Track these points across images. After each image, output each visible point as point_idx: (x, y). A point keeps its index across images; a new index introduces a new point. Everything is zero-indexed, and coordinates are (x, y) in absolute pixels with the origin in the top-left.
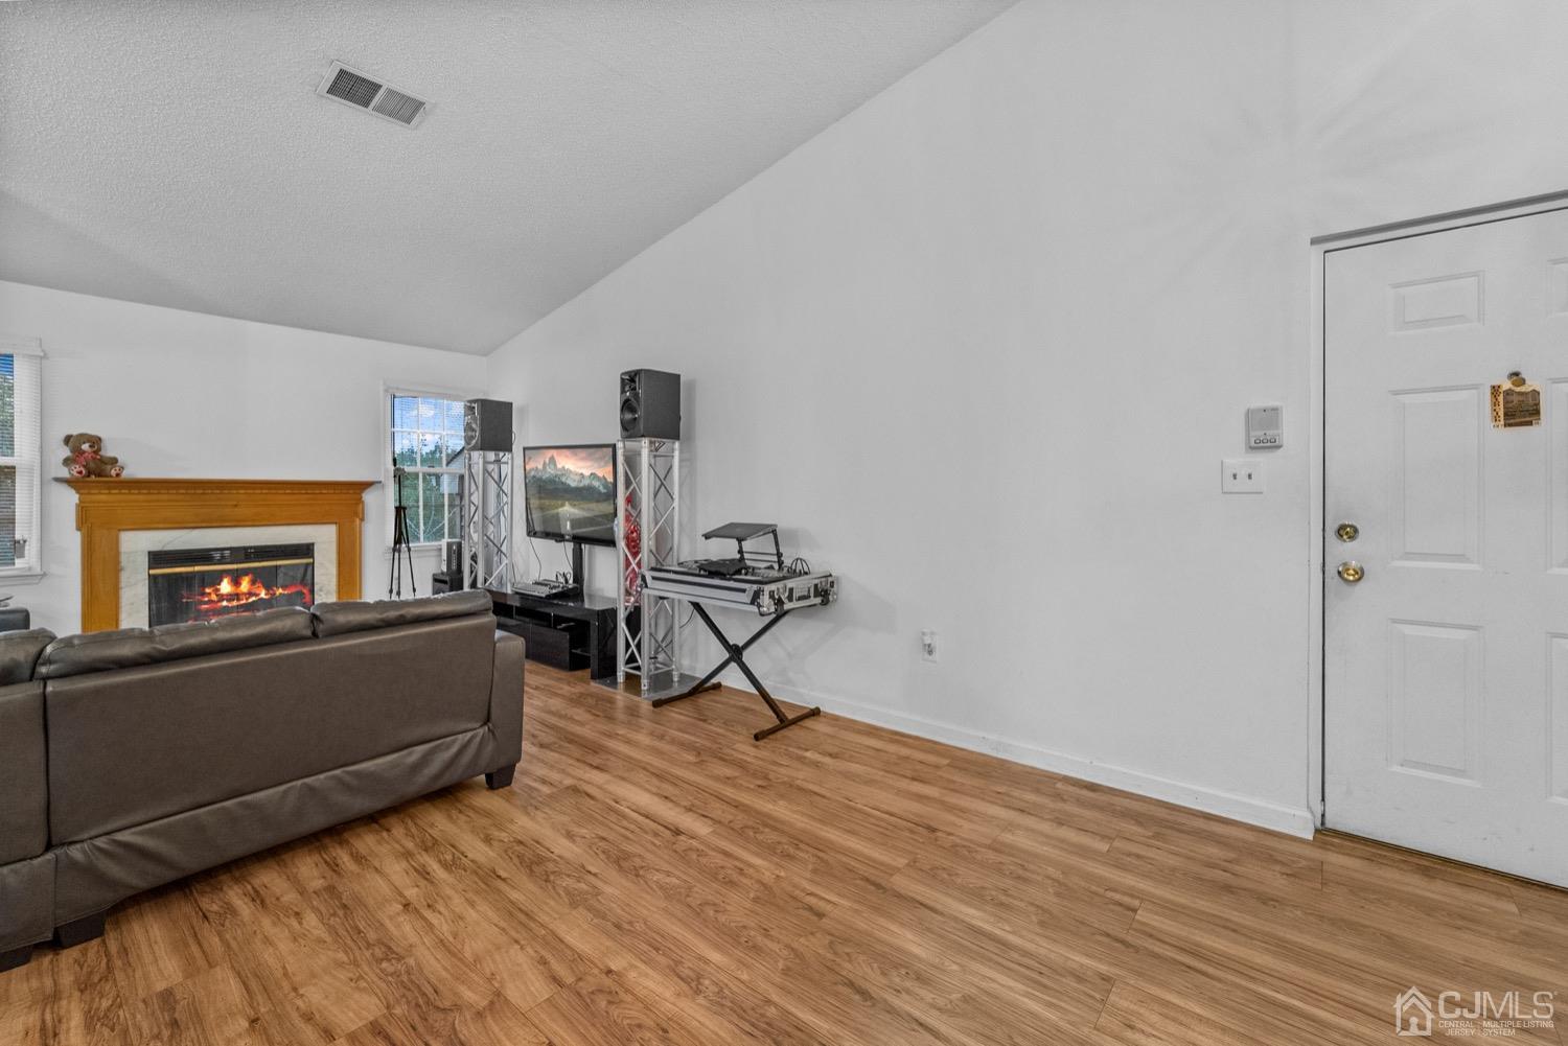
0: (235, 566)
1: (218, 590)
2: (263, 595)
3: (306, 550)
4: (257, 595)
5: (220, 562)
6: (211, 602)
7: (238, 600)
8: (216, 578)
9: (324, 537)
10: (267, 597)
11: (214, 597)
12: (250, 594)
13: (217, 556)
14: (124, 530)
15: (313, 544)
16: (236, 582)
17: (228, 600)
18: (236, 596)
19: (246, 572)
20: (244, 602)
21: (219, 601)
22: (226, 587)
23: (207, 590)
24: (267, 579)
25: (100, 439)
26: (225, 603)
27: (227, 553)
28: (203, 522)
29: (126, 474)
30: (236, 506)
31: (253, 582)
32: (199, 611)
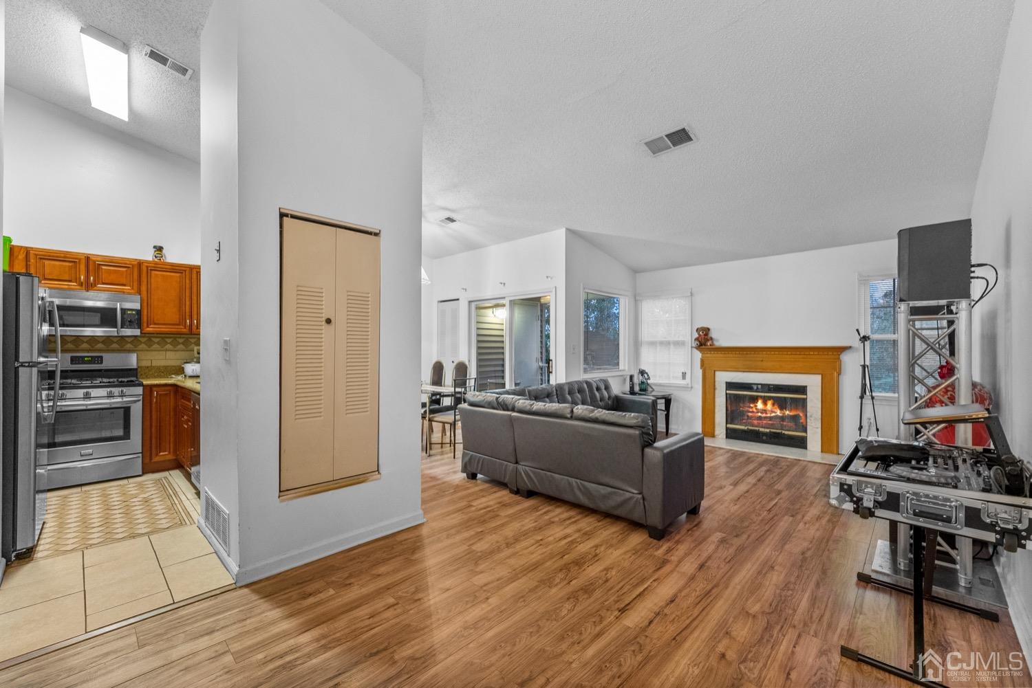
0: (763, 394)
1: (756, 406)
2: (779, 413)
3: (802, 390)
4: (775, 413)
5: (756, 391)
6: (753, 412)
7: (766, 413)
8: (754, 400)
9: (813, 383)
10: (781, 415)
11: (754, 410)
12: (772, 412)
13: (755, 387)
14: (717, 371)
15: (806, 387)
16: (765, 403)
17: (762, 413)
18: (764, 411)
19: (770, 398)
20: (769, 415)
21: (758, 412)
22: (760, 405)
23: (752, 405)
24: (781, 403)
25: (709, 329)
26: (760, 414)
27: (760, 386)
28: (748, 368)
29: (717, 344)
30: (762, 361)
31: (773, 405)
32: (748, 416)
